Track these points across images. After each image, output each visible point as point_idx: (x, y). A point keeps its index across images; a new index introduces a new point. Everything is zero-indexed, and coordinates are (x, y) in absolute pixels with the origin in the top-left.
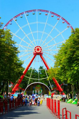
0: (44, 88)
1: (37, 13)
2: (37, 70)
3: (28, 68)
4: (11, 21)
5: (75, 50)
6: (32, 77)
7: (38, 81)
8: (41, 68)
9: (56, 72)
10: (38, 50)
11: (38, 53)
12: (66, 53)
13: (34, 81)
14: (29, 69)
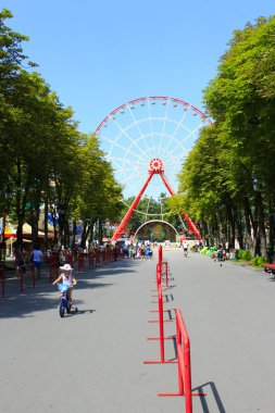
0: (168, 231)
1: (148, 102)
2: (156, 198)
3: (139, 197)
4: (105, 121)
5: (201, 163)
6: (149, 212)
7: (159, 218)
8: (163, 195)
9: (182, 203)
10: (156, 164)
11: (157, 171)
12: (189, 169)
13: (151, 218)
14: (142, 199)
